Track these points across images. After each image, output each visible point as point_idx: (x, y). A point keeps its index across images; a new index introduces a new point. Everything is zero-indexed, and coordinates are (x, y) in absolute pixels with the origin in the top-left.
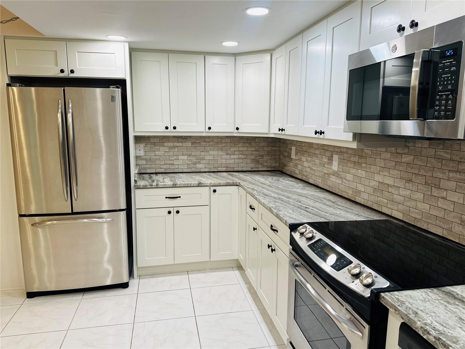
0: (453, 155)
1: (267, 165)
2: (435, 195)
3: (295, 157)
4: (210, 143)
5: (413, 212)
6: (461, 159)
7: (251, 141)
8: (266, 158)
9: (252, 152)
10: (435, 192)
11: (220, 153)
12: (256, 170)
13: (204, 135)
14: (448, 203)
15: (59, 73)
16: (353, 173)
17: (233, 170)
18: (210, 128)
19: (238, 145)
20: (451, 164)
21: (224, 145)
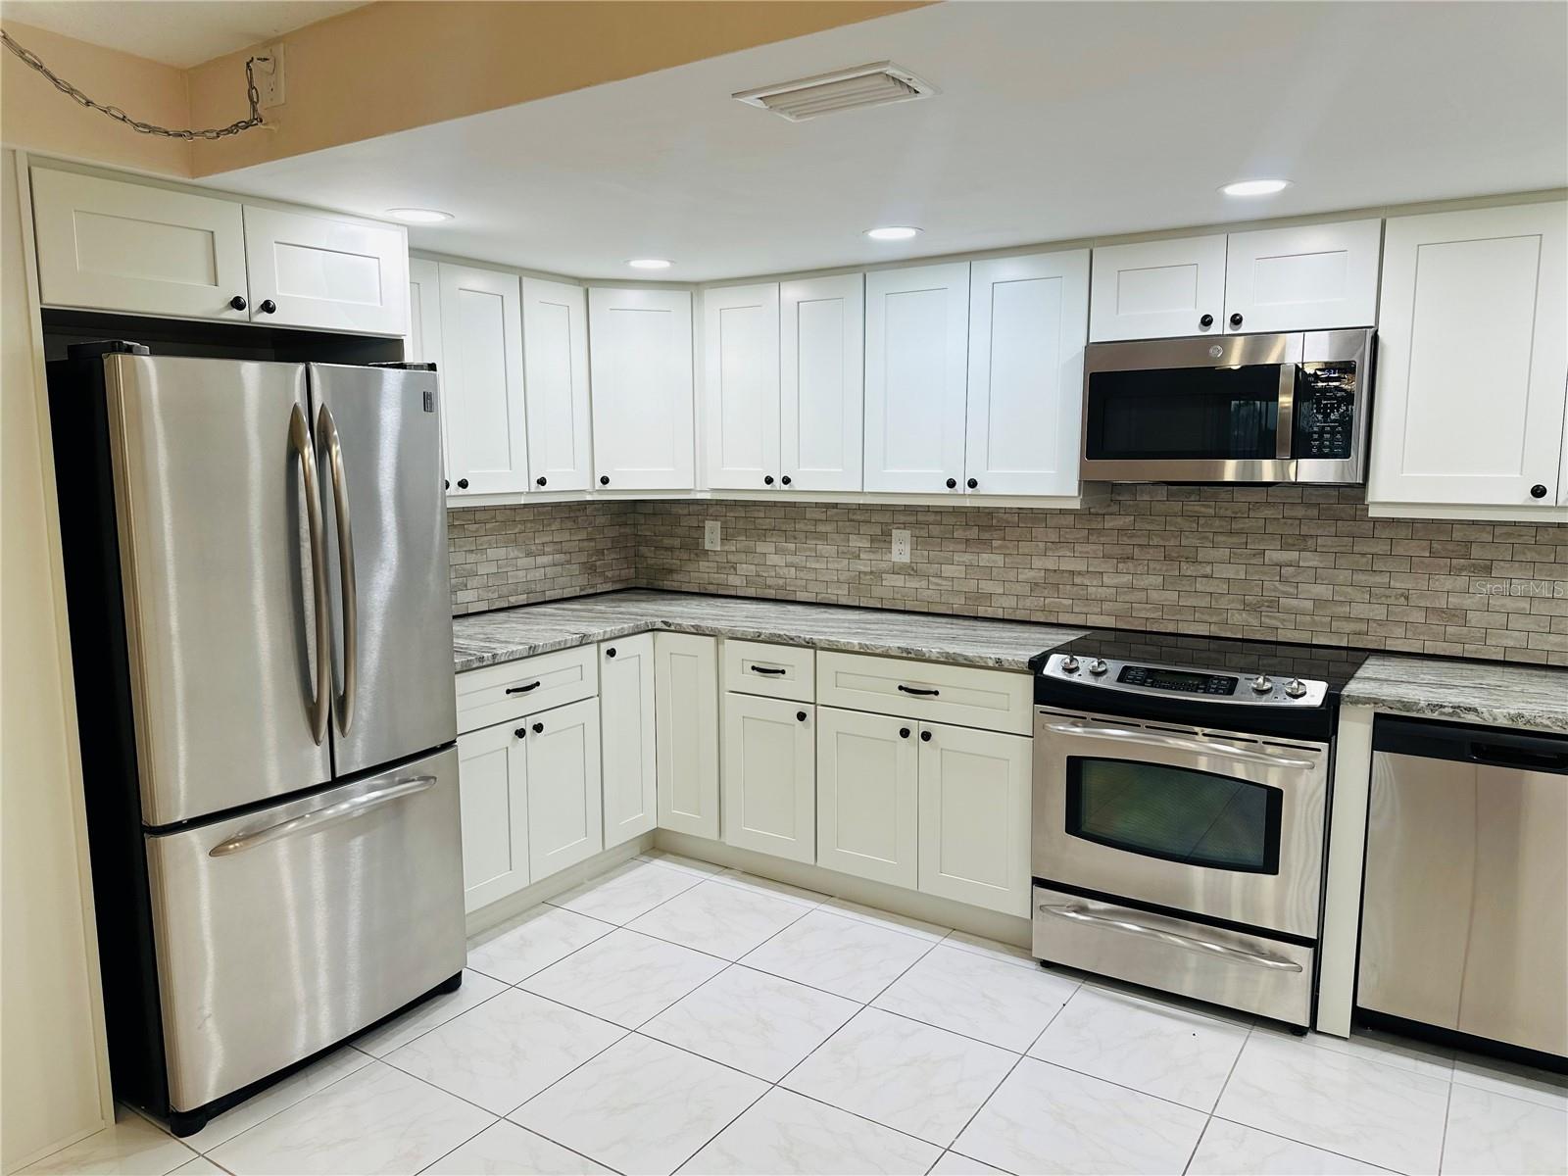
0: (1220, 508)
1: (613, 577)
2: (1189, 573)
3: (722, 544)
4: (488, 526)
5: (1140, 610)
6: (1237, 513)
7: (578, 514)
8: (609, 556)
9: (582, 544)
10: (1188, 569)
11: (513, 553)
12: (591, 591)
13: (523, 502)
14: (1216, 582)
15: (222, 311)
16: (964, 562)
17: (543, 600)
18: (542, 482)
19: (550, 525)
20: (1217, 523)
21: (520, 527)
